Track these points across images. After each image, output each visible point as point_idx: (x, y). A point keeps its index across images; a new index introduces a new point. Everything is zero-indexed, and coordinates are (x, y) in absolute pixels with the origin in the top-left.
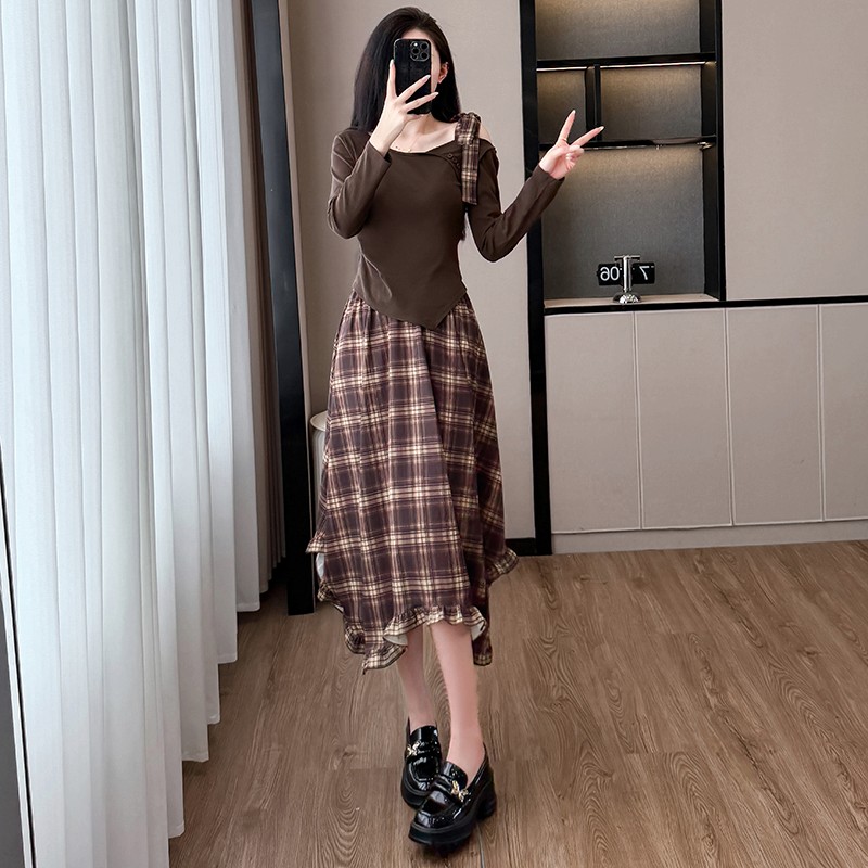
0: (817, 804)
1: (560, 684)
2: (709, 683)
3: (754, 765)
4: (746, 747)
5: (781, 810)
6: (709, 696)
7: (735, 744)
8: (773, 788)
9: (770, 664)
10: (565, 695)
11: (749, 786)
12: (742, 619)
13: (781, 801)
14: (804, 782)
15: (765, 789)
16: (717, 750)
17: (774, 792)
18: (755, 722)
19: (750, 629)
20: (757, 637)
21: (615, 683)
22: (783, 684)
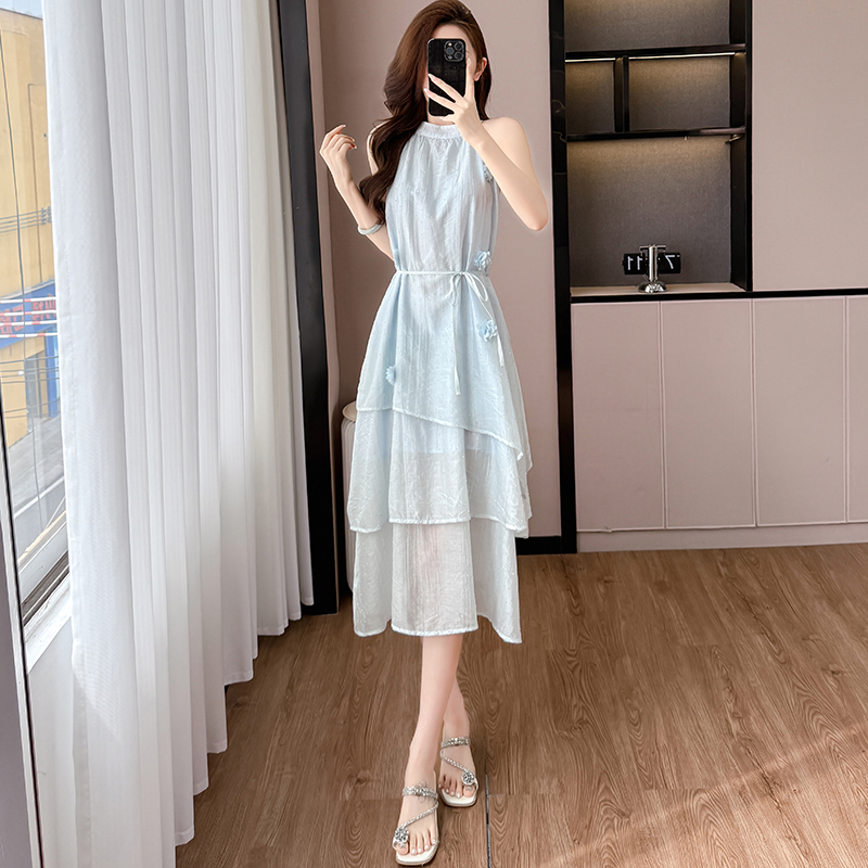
1: (581, 704)
2: (730, 706)
3: (778, 808)
4: (769, 784)
6: (731, 721)
7: (758, 781)
8: (798, 838)
9: (794, 685)
10: (586, 717)
11: (773, 834)
12: (765, 629)
14: (830, 830)
15: (790, 839)
19: (773, 642)
20: (780, 652)
21: (636, 703)
22: (807, 708)
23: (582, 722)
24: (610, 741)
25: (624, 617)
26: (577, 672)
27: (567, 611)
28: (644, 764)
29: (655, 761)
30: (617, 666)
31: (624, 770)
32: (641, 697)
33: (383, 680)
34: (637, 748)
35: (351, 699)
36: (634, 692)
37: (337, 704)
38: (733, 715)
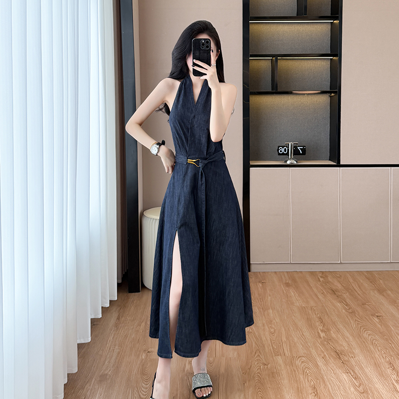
0: (375, 380)
2: (321, 328)
3: (343, 362)
4: (338, 355)
5: (356, 382)
6: (320, 333)
7: (333, 354)
8: (352, 372)
9: (356, 320)
10: (251, 331)
11: (339, 371)
12: (342, 301)
13: (355, 378)
14: (370, 371)
15: (347, 373)
16: (323, 355)
17: (352, 374)
18: (345, 344)
19: (346, 305)
21: (273, 326)
22: (362, 329)
23: (249, 332)
24: (261, 339)
25: (270, 296)
28: (275, 347)
29: (281, 346)
30: (266, 313)
31: (267, 349)
32: (276, 324)
34: (273, 342)
35: (146, 323)
36: (273, 322)
37: (139, 325)
38: (322, 331)
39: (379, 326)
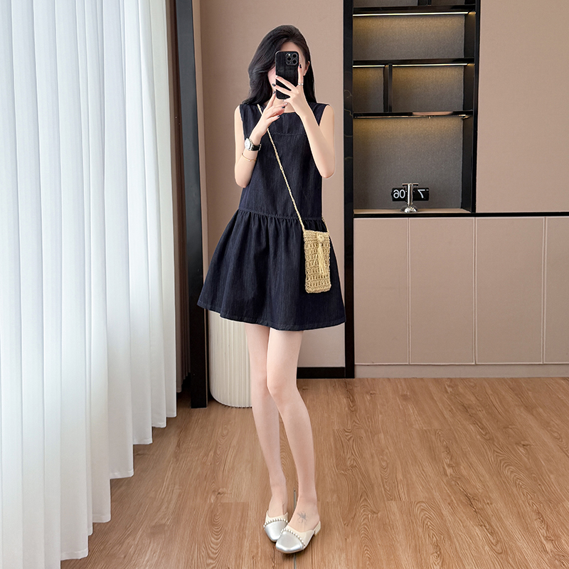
0: (518, 534)
1: (353, 457)
2: (448, 461)
3: (475, 511)
4: (470, 500)
6: (446, 468)
7: (463, 498)
8: (487, 525)
9: (494, 451)
10: (355, 464)
11: (470, 523)
12: (477, 422)
13: (492, 534)
14: (511, 523)
15: (481, 526)
16: (449, 501)
17: (488, 527)
18: (479, 485)
19: (482, 429)
20: (486, 434)
21: (385, 458)
23: (352, 466)
24: (369, 476)
25: (381, 413)
26: (351, 441)
27: (347, 409)
28: (388, 489)
29: (395, 487)
30: (376, 438)
31: (376, 491)
32: (389, 455)
33: (234, 442)
34: (385, 480)
35: (215, 452)
36: (385, 452)
37: (206, 455)
38: (449, 466)
39: (526, 460)
